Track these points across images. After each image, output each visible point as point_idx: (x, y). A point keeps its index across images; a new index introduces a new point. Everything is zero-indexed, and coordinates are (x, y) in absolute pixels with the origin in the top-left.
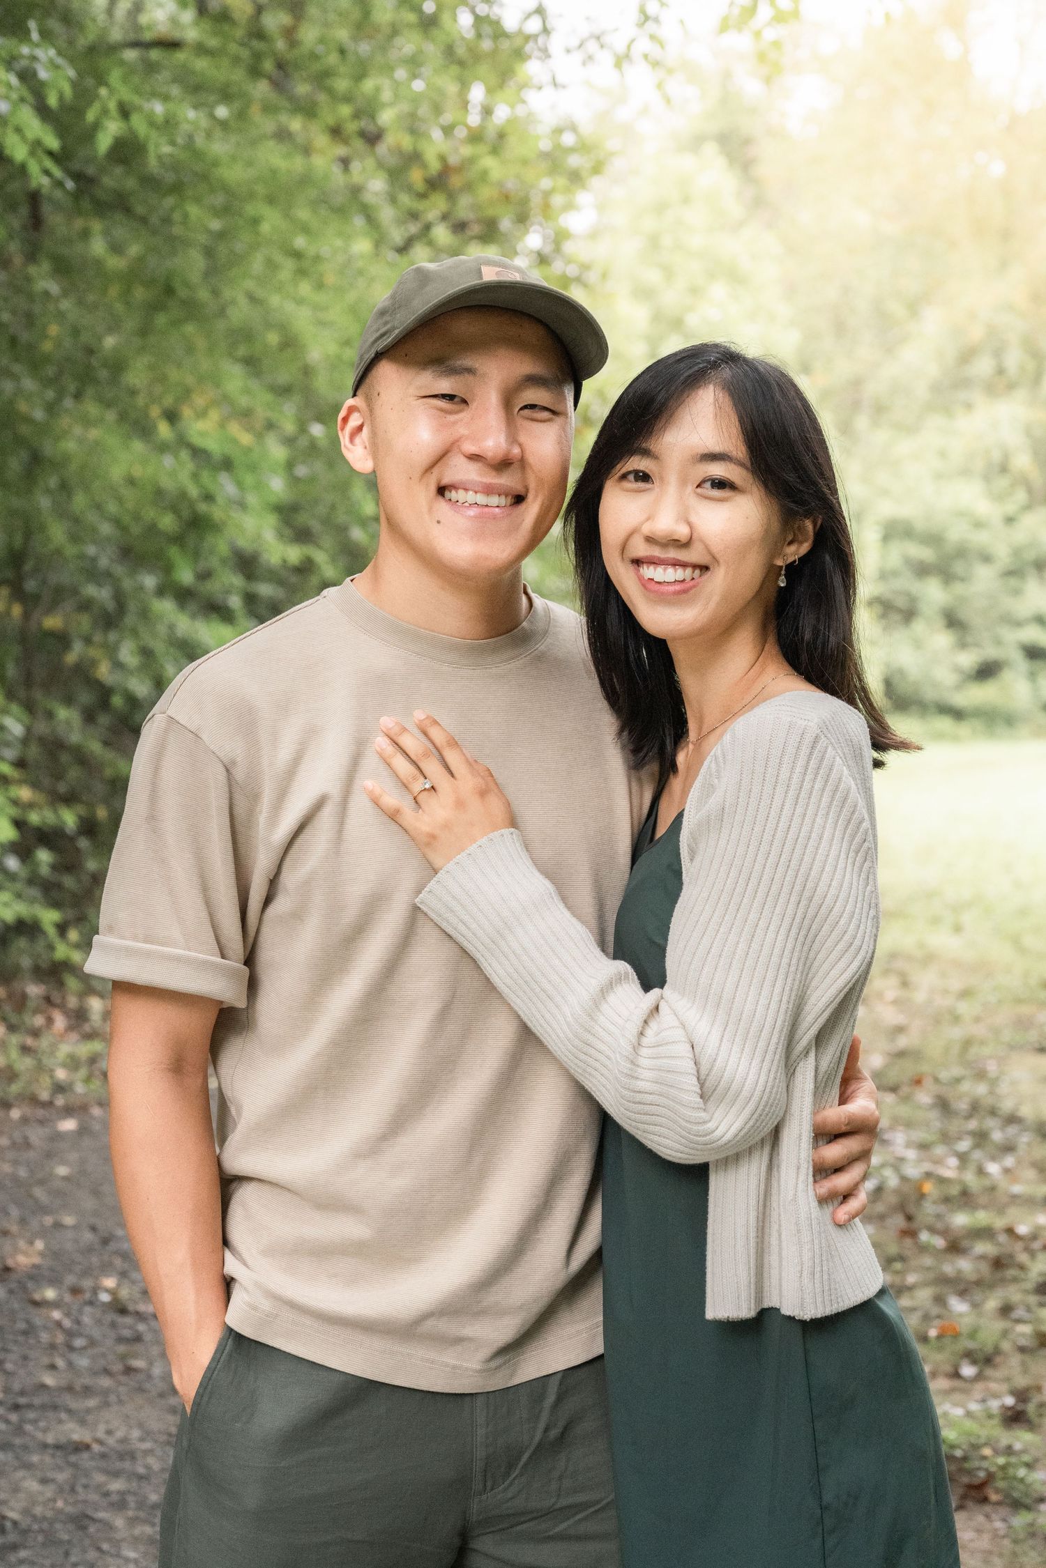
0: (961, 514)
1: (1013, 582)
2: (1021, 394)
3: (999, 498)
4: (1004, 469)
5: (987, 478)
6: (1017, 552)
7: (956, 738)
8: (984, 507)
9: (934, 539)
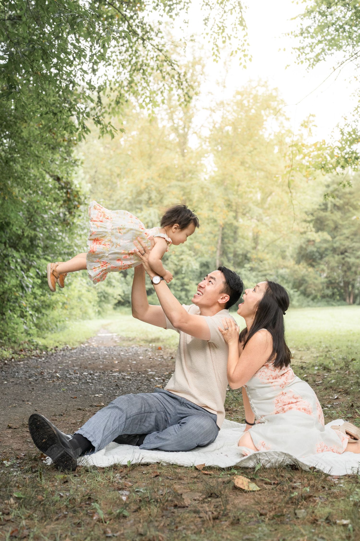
2: (156, 206)
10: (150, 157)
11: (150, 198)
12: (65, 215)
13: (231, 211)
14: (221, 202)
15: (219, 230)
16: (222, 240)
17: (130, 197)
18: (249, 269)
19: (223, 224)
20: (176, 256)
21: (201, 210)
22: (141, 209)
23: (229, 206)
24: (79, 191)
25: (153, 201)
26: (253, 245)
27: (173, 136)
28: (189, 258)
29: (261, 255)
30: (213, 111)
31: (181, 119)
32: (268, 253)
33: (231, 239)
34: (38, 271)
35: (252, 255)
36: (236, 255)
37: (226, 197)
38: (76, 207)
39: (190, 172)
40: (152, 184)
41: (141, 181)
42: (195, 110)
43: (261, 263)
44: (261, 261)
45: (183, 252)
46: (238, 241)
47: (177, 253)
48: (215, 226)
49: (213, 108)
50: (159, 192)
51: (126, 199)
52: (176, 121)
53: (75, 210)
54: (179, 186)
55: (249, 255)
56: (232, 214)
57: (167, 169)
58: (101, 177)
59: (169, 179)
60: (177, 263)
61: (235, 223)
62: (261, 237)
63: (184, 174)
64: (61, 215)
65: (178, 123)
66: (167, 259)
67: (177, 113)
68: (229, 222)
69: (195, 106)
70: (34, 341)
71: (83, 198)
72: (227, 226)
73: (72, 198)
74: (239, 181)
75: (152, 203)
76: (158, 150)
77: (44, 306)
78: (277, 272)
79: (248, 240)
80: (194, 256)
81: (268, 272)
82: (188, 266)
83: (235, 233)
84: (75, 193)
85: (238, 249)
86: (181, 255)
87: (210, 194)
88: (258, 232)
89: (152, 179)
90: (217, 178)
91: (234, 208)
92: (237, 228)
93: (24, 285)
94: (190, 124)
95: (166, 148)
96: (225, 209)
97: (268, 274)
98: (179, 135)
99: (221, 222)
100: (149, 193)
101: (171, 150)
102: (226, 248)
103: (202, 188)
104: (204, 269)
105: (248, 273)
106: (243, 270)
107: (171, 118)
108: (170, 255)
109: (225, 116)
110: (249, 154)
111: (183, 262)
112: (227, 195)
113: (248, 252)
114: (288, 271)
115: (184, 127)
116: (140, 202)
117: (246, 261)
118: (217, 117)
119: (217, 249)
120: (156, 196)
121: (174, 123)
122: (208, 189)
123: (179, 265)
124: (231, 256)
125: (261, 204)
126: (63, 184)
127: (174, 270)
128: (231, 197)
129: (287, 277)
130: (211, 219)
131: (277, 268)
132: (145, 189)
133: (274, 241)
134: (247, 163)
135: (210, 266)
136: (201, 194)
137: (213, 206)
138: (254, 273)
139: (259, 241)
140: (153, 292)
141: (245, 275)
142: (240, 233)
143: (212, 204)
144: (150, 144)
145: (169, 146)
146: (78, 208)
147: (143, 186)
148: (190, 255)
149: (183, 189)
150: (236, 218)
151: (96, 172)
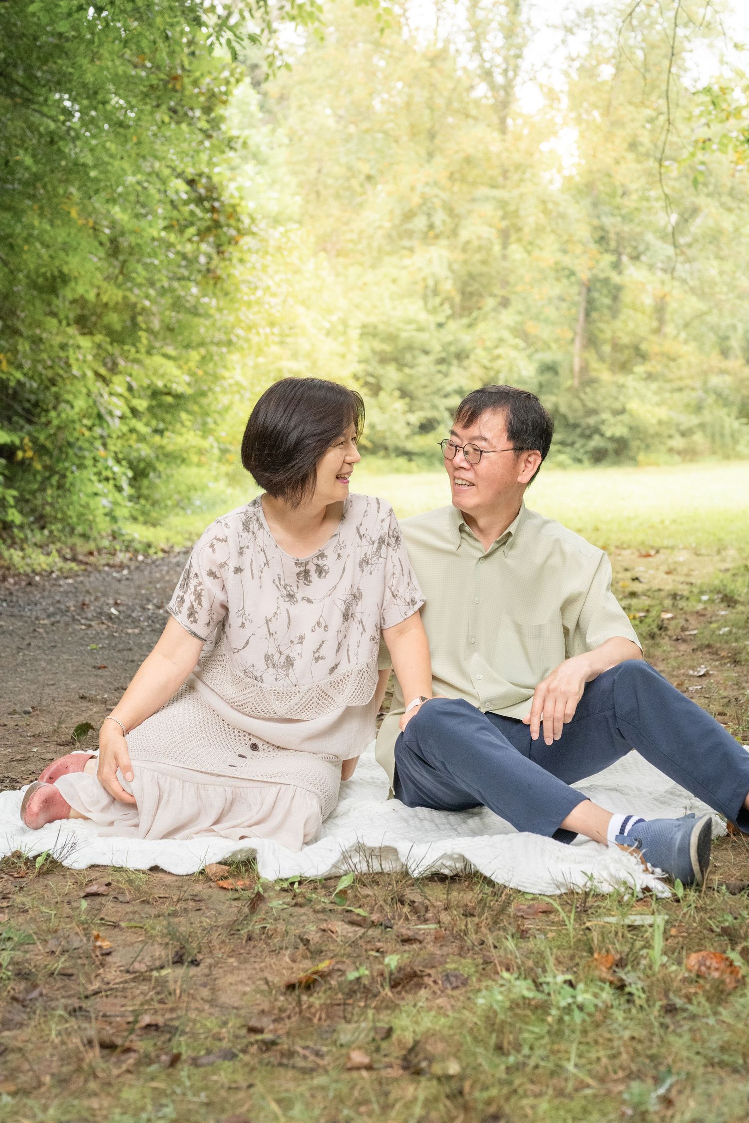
0: (409, 322)
1: (443, 368)
2: (444, 242)
3: (434, 311)
4: (436, 293)
5: (425, 298)
6: (445, 347)
7: (409, 472)
8: (423, 317)
9: (391, 338)
10: (432, 136)
11: (431, 227)
12: (210, 258)
13: (607, 251)
14: (583, 232)
15: (579, 294)
16: (587, 314)
17: (387, 225)
18: (644, 376)
19: (589, 280)
20: (486, 349)
21: (541, 249)
22: (411, 250)
23: (602, 240)
24: (239, 205)
25: (437, 231)
26: (655, 324)
27: (482, 90)
28: (514, 354)
29: (669, 346)
30: (570, 31)
31: (497, 51)
32: (686, 342)
33: (606, 311)
34: (128, 379)
35: (651, 345)
36: (617, 347)
37: (596, 222)
38: (233, 241)
39: (518, 167)
40: (437, 196)
41: (413, 189)
42: (528, 32)
43: (672, 364)
44: (674, 360)
45: (501, 340)
46: (622, 317)
47: (489, 344)
48: (571, 284)
49: (569, 25)
50: (451, 211)
51: (380, 227)
52: (487, 55)
53: (231, 249)
54: (494, 198)
55: (644, 346)
56: (609, 258)
57: (468, 160)
58: (330, 181)
59: (474, 184)
60: (487, 364)
61: (616, 278)
62: (673, 305)
63: (505, 174)
64: (203, 260)
65: (492, 59)
66: (468, 357)
67: (490, 37)
68: (602, 276)
69: (529, 22)
70: (124, 532)
71: (246, 221)
72: (598, 285)
73: (222, 219)
74: (623, 185)
75: (437, 237)
76: (450, 120)
77: (161, 457)
78: (705, 383)
79: (644, 313)
80: (524, 349)
81: (688, 382)
82: (511, 370)
83: (615, 298)
84: (230, 210)
85: (620, 334)
86: (496, 347)
87: (562, 216)
88: (665, 296)
89: (436, 183)
90: (578, 179)
91: (613, 244)
92: (619, 288)
93: (103, 411)
94: (519, 61)
95: (467, 116)
96: (593, 247)
97: (687, 387)
98: (493, 86)
99: (584, 275)
100: (429, 215)
101: (476, 119)
102: (596, 332)
103: (544, 202)
104: (548, 376)
105: (641, 386)
106: (630, 378)
107: (477, 50)
108: (474, 348)
109: (595, 42)
110: (648, 126)
111: (500, 362)
112: (598, 217)
113: (643, 339)
114: (728, 379)
115: (506, 71)
116: (410, 234)
117: (639, 360)
118: (579, 44)
119: (575, 334)
120: (444, 222)
121: (484, 61)
122: (556, 204)
123: (492, 368)
124: (607, 349)
125: (672, 236)
126: (202, 191)
127: (481, 380)
128: (607, 221)
129: (726, 392)
130: (563, 269)
131: (705, 373)
132: (420, 206)
133: (700, 316)
134: (642, 144)
135: (561, 371)
136: (541, 215)
137: (567, 242)
138: (654, 386)
139: (668, 317)
140: (435, 424)
141: (635, 389)
142: (626, 297)
143: (565, 237)
144: (431, 108)
145: (474, 112)
146: (237, 243)
147: (416, 200)
148: (516, 347)
149: (503, 204)
150: (617, 266)
151: (319, 171)
